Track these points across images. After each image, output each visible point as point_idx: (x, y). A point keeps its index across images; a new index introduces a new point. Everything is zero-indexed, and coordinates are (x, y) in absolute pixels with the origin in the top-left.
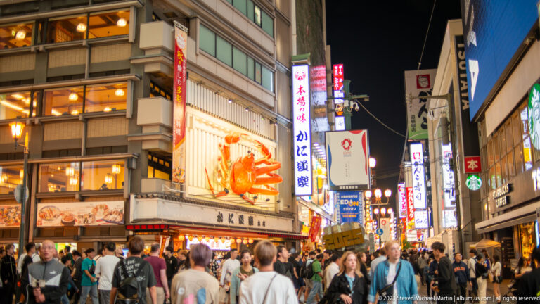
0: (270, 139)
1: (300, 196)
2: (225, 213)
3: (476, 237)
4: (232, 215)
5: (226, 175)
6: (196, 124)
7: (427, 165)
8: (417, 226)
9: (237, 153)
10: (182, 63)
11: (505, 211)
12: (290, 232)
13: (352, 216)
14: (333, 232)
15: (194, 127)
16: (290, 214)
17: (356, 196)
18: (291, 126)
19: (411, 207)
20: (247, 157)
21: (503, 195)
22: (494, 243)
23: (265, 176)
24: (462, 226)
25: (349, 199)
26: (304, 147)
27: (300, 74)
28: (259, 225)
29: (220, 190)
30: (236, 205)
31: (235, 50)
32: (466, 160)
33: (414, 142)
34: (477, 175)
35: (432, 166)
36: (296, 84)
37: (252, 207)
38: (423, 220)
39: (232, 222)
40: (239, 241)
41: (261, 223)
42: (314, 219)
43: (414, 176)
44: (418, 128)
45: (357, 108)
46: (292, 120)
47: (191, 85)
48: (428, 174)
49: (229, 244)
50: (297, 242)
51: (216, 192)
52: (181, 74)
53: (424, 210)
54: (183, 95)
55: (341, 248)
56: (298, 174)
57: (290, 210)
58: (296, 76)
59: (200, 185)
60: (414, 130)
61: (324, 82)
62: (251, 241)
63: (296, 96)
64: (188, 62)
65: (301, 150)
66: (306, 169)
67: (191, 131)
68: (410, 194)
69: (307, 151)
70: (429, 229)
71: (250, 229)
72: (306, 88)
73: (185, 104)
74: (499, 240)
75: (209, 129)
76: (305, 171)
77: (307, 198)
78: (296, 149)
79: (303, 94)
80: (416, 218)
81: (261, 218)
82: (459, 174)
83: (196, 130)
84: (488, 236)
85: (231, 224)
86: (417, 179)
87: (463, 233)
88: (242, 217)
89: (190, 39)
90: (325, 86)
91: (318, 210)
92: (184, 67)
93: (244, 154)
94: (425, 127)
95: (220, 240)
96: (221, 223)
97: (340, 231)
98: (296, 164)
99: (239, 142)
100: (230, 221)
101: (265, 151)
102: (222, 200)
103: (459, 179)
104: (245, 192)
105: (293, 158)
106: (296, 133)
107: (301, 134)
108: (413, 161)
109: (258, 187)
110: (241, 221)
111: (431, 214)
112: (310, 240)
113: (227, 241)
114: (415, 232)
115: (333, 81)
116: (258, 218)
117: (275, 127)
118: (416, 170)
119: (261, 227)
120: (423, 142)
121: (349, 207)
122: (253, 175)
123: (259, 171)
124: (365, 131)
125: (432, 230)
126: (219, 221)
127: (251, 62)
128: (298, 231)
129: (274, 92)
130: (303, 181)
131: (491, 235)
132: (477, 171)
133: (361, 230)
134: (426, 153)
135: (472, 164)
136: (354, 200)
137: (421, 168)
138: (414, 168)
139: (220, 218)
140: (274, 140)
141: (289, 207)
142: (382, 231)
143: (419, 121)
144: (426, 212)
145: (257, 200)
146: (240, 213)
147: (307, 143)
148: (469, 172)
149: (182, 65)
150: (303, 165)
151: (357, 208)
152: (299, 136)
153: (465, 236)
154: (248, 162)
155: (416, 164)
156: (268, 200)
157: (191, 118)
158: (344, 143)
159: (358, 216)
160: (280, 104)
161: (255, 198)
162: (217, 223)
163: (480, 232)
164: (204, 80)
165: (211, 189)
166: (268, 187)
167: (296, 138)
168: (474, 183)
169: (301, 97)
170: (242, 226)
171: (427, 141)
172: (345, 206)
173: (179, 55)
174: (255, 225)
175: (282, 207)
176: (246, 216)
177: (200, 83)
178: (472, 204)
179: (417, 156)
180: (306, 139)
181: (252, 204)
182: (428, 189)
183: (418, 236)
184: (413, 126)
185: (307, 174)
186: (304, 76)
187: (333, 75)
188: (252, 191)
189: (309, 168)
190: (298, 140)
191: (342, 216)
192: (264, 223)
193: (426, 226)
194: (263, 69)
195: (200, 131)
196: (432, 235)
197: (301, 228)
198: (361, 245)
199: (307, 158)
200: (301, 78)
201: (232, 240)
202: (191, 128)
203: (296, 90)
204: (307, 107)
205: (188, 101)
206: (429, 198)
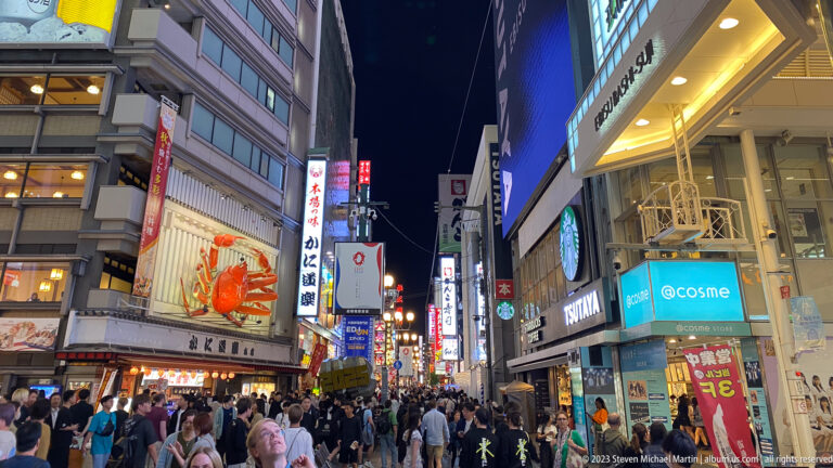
0: (271, 245)
1: (304, 317)
2: (202, 338)
3: (508, 377)
4: (211, 341)
5: (207, 289)
6: (175, 222)
7: (458, 283)
8: (445, 357)
9: (227, 259)
10: (166, 146)
11: (539, 348)
12: (285, 364)
13: (359, 347)
14: (332, 369)
15: (172, 226)
16: (289, 340)
17: (366, 323)
18: (299, 230)
19: (440, 332)
20: (237, 267)
21: (535, 329)
22: (528, 386)
23: (258, 291)
24: (493, 362)
25: (357, 326)
26: (313, 257)
27: (316, 170)
28: (246, 353)
29: (198, 306)
30: (217, 326)
31: (237, 136)
32: (498, 283)
33: (445, 256)
34: (510, 302)
35: (464, 286)
36: (311, 181)
37: (239, 330)
38: (453, 349)
39: (210, 350)
40: (215, 375)
41: (249, 352)
42: (318, 346)
43: (444, 296)
44: (451, 240)
45: (375, 216)
46: (301, 222)
47: (174, 173)
48: (459, 294)
49: (202, 379)
50: (294, 376)
51: (191, 310)
52: (163, 160)
53: (454, 337)
54: (163, 186)
55: (341, 390)
56: (303, 290)
57: (288, 335)
58: (311, 172)
59: (171, 301)
60: (446, 242)
61: (347, 179)
62: (232, 375)
63: (309, 195)
64: (174, 146)
65: (309, 260)
66: (314, 284)
67: (168, 231)
68: (439, 316)
69: (317, 261)
70: (459, 361)
71: (232, 358)
72: (322, 187)
73: (163, 196)
74: (533, 383)
75: (193, 229)
76: (312, 287)
77: (312, 320)
78: (303, 258)
79: (318, 194)
80: (444, 348)
81: (249, 344)
82: (490, 299)
83: (174, 230)
84: (522, 377)
85: (207, 352)
86: (447, 299)
87: (494, 371)
88: (223, 343)
89: (179, 118)
90: (348, 184)
91: (326, 334)
92: (168, 152)
93: (235, 262)
94: (458, 239)
95: (189, 374)
96: (194, 351)
97: (341, 368)
98: (301, 277)
99: (232, 247)
100: (207, 347)
101: (263, 261)
102: (199, 320)
103: (490, 305)
104: (231, 310)
105: (298, 269)
106: (305, 238)
107: (311, 240)
108: (444, 278)
109: (248, 304)
110: (222, 349)
111: (462, 343)
112: (310, 374)
113: (198, 374)
114: (443, 364)
115: (358, 179)
116: (244, 345)
117: (279, 232)
118: (447, 288)
119: (249, 356)
120: (456, 255)
121: (357, 336)
122: (244, 290)
123: (252, 285)
124: (381, 244)
125: (462, 363)
126: (191, 347)
127: (257, 152)
128: (296, 362)
129: (283, 189)
130: (308, 299)
131: (524, 376)
132: (510, 298)
133: (368, 367)
134: (458, 269)
135: (505, 289)
136: (364, 327)
137: (452, 287)
138: (444, 285)
139: (193, 345)
140: (277, 247)
141: (286, 331)
142: (400, 364)
143: (452, 232)
144: (456, 340)
145: (246, 322)
146: (221, 338)
147: (317, 252)
148: (501, 298)
149: (165, 149)
150: (310, 278)
151: (366, 337)
152: (308, 243)
153: (496, 374)
154: (239, 272)
155: (447, 281)
156: (259, 322)
157: (170, 214)
158: (356, 257)
159: (366, 347)
160: (289, 202)
161: (243, 319)
162: (190, 351)
163: (512, 371)
164: (194, 170)
165: (186, 306)
166: (258, 305)
167: (304, 245)
168: (506, 311)
169: (314, 196)
170: (222, 354)
171: (460, 254)
172: (352, 334)
173: (163, 136)
174: (241, 354)
175: (278, 330)
176: (230, 342)
177: (187, 173)
178: (504, 336)
179: (448, 272)
180: (317, 247)
181: (240, 327)
182: (459, 312)
183: (447, 370)
184: (445, 237)
185: (313, 289)
186: (321, 173)
187: (358, 172)
188: (240, 309)
189: (317, 283)
190: (307, 247)
191: (347, 346)
192: (252, 350)
193: (456, 358)
194: (272, 160)
195: (180, 231)
196: (462, 370)
197: (301, 358)
198: (366, 386)
199: (316, 271)
200: (316, 175)
201: (206, 374)
202: (168, 226)
203: (309, 188)
204: (321, 209)
205: (169, 192)
206: (460, 323)
